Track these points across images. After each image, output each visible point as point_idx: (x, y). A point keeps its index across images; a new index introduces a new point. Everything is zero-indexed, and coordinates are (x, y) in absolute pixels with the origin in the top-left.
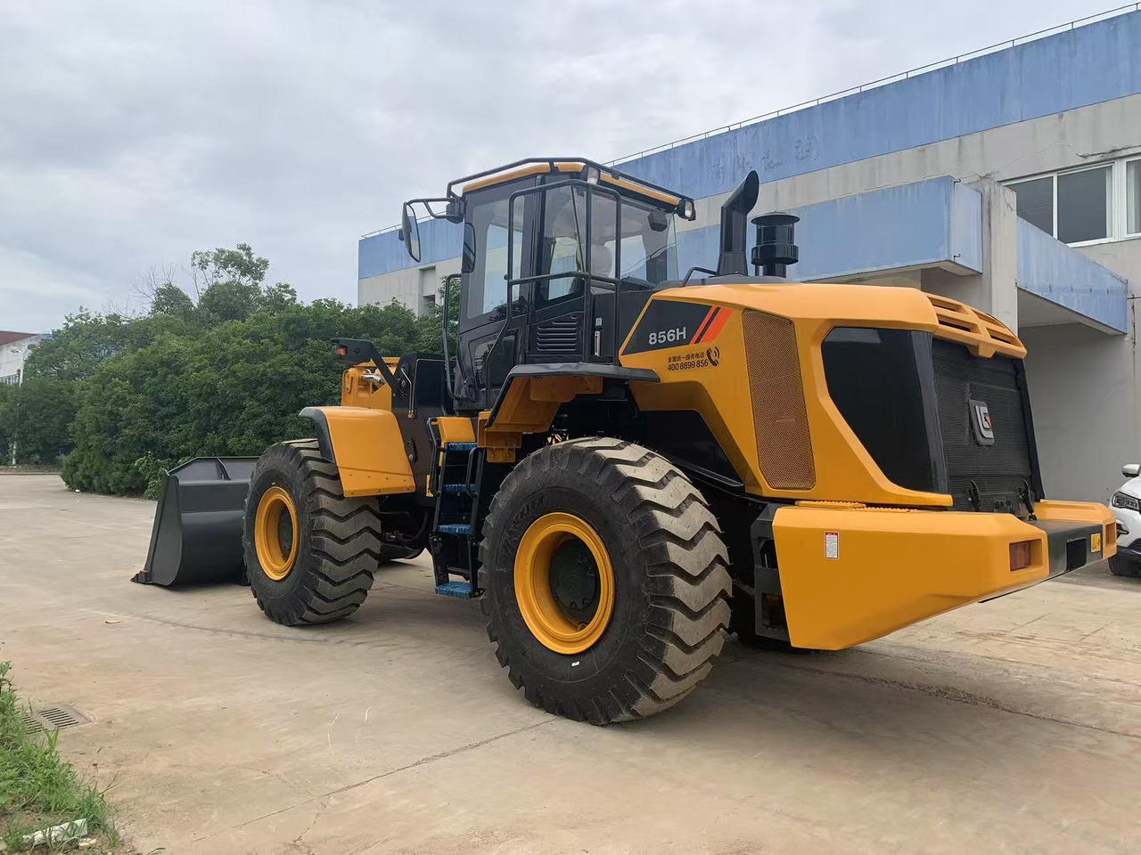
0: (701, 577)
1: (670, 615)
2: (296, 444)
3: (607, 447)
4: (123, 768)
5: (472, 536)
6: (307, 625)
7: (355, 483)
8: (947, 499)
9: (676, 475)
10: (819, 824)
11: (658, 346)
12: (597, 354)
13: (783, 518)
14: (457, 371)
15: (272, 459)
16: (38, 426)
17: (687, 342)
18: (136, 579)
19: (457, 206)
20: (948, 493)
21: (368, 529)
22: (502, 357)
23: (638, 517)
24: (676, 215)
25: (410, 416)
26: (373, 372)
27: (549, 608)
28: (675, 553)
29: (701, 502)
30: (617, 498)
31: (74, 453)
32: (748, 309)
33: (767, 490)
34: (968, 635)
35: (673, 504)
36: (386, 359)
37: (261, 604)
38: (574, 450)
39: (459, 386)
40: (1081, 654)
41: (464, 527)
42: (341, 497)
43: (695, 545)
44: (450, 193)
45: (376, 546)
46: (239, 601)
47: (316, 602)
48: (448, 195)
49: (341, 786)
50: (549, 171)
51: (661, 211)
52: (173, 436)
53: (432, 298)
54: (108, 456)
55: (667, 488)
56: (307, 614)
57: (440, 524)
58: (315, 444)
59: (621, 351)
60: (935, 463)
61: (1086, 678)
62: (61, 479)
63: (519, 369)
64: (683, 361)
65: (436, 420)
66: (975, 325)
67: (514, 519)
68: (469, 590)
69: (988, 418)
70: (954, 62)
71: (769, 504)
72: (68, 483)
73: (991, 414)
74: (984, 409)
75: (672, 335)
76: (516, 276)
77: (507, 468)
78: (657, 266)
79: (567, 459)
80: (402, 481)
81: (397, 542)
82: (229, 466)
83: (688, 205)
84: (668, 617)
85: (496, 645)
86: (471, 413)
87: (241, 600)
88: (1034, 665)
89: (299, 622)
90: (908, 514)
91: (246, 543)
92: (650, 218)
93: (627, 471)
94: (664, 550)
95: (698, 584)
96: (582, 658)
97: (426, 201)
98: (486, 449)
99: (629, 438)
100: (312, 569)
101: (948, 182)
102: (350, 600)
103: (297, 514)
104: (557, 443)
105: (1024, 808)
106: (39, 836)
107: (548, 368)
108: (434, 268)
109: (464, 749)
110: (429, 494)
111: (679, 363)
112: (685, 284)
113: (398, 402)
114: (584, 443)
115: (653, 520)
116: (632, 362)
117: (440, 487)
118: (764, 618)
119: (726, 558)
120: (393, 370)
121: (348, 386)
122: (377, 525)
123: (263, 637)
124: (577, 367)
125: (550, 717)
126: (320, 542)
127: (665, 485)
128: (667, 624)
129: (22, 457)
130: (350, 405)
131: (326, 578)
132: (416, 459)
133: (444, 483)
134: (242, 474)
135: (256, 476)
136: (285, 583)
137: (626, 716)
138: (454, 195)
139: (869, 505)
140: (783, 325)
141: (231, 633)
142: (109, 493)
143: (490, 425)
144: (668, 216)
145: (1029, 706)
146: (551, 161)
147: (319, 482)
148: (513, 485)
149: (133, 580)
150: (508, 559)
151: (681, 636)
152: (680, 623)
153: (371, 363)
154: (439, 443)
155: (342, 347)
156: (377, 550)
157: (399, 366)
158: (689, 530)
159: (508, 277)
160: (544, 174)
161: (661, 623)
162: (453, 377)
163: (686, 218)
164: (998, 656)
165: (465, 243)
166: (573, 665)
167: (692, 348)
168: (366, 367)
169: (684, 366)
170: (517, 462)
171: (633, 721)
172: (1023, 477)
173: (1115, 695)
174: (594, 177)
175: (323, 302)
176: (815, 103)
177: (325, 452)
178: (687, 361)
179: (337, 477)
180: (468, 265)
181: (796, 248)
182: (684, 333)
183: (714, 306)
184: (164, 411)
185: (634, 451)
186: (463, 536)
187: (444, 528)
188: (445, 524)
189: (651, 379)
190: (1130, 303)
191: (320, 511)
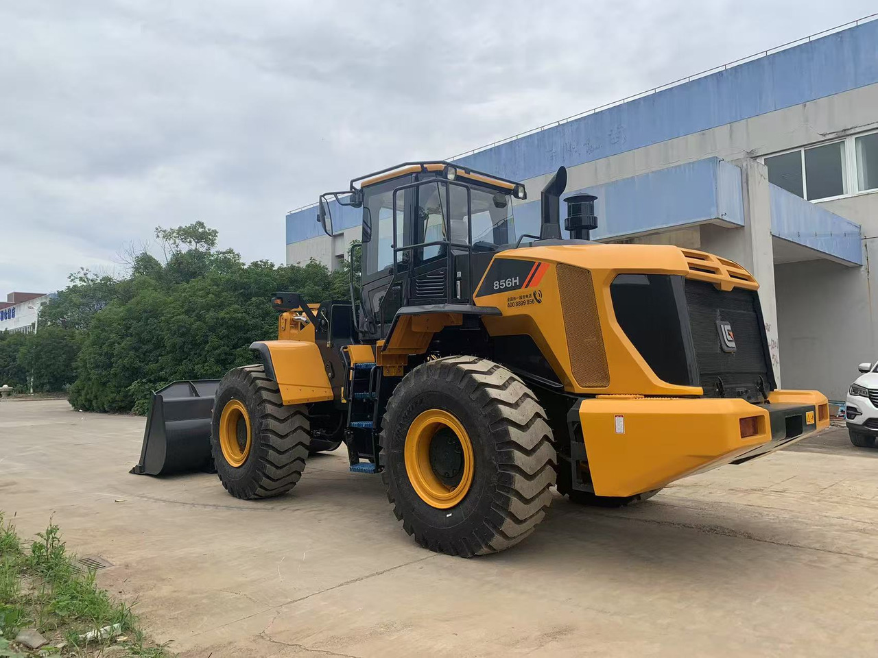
0: (534, 450)
1: (513, 477)
2: (248, 368)
3: (466, 362)
4: (141, 594)
5: (374, 429)
6: (259, 499)
7: (289, 395)
8: (699, 390)
9: (515, 380)
10: (615, 613)
11: (500, 291)
12: (458, 297)
13: (586, 407)
14: (361, 311)
15: (229, 380)
16: (49, 363)
17: (519, 287)
18: (133, 471)
19: (357, 196)
20: (700, 386)
21: (301, 428)
22: (392, 302)
23: (489, 409)
24: (512, 196)
25: (328, 346)
26: (301, 315)
27: (430, 477)
28: (514, 433)
29: (532, 398)
30: (473, 397)
31: (77, 382)
32: (559, 263)
33: (578, 389)
34: (736, 491)
35: (512, 400)
36: (310, 306)
37: (225, 485)
38: (442, 365)
39: (362, 322)
40: (818, 501)
41: (368, 423)
42: (281, 405)
43: (529, 428)
44: (352, 187)
45: (307, 439)
46: (207, 484)
47: (265, 481)
48: (351, 189)
49: (290, 600)
50: (420, 170)
51: (502, 194)
52: (153, 366)
53: (342, 256)
54: (104, 384)
55: (508, 389)
56: (259, 491)
57: (352, 421)
58: (262, 368)
59: (474, 295)
60: (690, 366)
61: (817, 517)
62: (68, 403)
63: (404, 310)
64: (518, 300)
65: (346, 348)
66: (718, 269)
67: (403, 415)
68: (373, 468)
69: (731, 333)
70: (723, 68)
71: (579, 398)
72: (74, 405)
73: (734, 330)
74: (728, 327)
75: (509, 282)
76: (400, 245)
77: (397, 380)
78: (501, 232)
79: (439, 371)
80: (323, 392)
81: (321, 437)
82: (198, 387)
83: (521, 189)
84: (511, 478)
85: (393, 506)
86: (372, 342)
87: (211, 483)
88: (782, 510)
89: (253, 496)
90: (671, 401)
91: (213, 441)
92: (494, 199)
93: (480, 378)
94: (507, 433)
95: (532, 455)
96: (453, 511)
97: (335, 194)
98: (382, 367)
99: (481, 355)
100: (261, 458)
101: (716, 161)
102: (289, 479)
103: (249, 418)
104: (434, 360)
105: (758, 601)
106: (90, 635)
107: (423, 308)
108: (342, 234)
109: (373, 575)
110: (344, 401)
111: (515, 301)
112: (518, 246)
113: (319, 336)
114: (450, 360)
115: (498, 412)
116: (484, 302)
117: (351, 396)
118: (578, 478)
119: (551, 436)
120: (315, 313)
121: (283, 326)
122: (307, 425)
123: (228, 508)
124: (444, 307)
125: (433, 553)
126: (266, 438)
127: (507, 388)
128: (511, 484)
129: (37, 387)
130: (285, 339)
131: (272, 464)
132: (333, 376)
133: (354, 392)
134: (208, 392)
135: (220, 394)
136: (242, 469)
137: (485, 550)
138: (355, 189)
139: (646, 396)
140: (584, 273)
141: (205, 505)
142: (105, 412)
143: (384, 349)
144: (507, 197)
145: (773, 536)
146: (422, 164)
147: (265, 395)
148: (401, 392)
149: (130, 472)
150: (400, 444)
151: (521, 492)
152: (519, 483)
153: (300, 309)
154: (349, 364)
155: (279, 298)
156: (307, 443)
157: (319, 310)
158: (524, 418)
159: (394, 246)
160: (417, 173)
161: (506, 484)
162: (358, 317)
163: (520, 198)
164: (757, 505)
165: (364, 221)
166: (448, 516)
167: (523, 291)
168: (296, 312)
169: (518, 304)
170: (405, 375)
171: (491, 554)
172: (760, 373)
173: (836, 528)
174: (453, 174)
175: (259, 263)
176: (622, 102)
177: (269, 374)
178: (520, 300)
179: (277, 391)
180: (367, 236)
181: (595, 218)
182: (517, 281)
183: (537, 262)
184: (145, 348)
185: (485, 365)
186: (368, 430)
187: (355, 424)
188: (357, 421)
189: (496, 314)
190: (863, 242)
191: (267, 416)
